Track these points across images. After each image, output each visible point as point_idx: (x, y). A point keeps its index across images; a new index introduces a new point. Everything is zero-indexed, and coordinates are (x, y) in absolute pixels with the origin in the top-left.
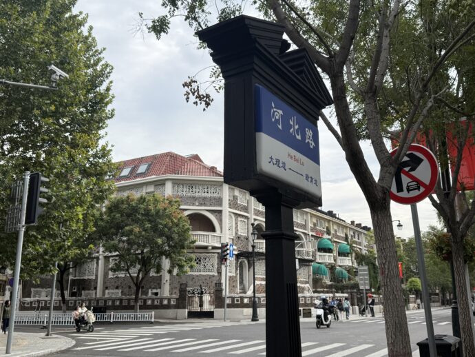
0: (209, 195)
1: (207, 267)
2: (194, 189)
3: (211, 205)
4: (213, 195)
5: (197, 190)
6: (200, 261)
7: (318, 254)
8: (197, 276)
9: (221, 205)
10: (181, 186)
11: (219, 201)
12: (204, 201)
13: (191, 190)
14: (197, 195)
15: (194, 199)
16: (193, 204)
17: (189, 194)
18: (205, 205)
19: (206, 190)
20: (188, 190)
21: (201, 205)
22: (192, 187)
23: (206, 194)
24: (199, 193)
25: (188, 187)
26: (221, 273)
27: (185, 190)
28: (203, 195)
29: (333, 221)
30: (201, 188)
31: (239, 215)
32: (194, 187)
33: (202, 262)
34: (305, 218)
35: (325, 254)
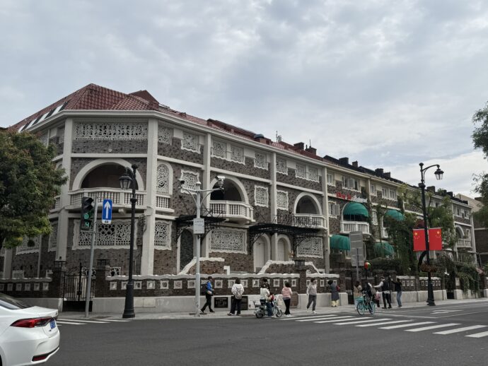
0: (130, 137)
1: (123, 239)
2: (108, 131)
3: (130, 151)
4: (135, 138)
5: (112, 132)
6: (113, 230)
7: (344, 222)
8: (107, 251)
9: (145, 151)
10: (89, 127)
11: (143, 146)
12: (120, 146)
13: (103, 131)
14: (112, 138)
15: (107, 143)
16: (105, 151)
17: (100, 137)
18: (121, 151)
19: (125, 131)
20: (99, 131)
21: (115, 151)
22: (105, 127)
23: (125, 137)
24: (116, 135)
25: (98, 127)
26: (141, 246)
27: (94, 132)
28: (121, 138)
29: (371, 180)
30: (118, 128)
31: (183, 166)
32: (108, 127)
33: (116, 231)
34: (320, 174)
35: (353, 222)
